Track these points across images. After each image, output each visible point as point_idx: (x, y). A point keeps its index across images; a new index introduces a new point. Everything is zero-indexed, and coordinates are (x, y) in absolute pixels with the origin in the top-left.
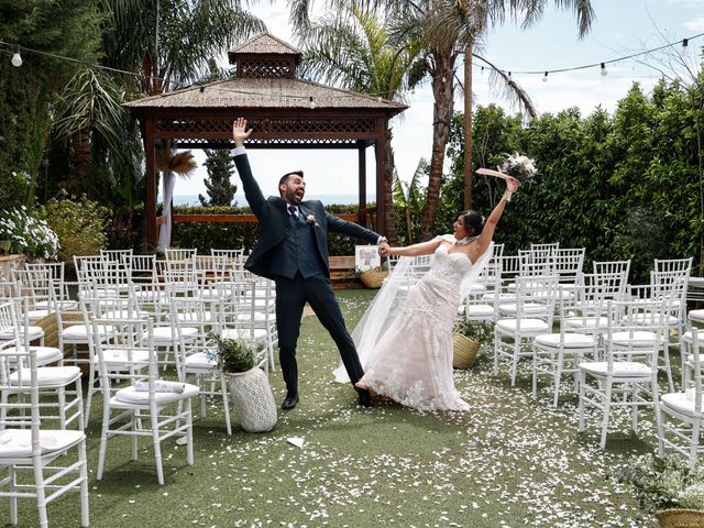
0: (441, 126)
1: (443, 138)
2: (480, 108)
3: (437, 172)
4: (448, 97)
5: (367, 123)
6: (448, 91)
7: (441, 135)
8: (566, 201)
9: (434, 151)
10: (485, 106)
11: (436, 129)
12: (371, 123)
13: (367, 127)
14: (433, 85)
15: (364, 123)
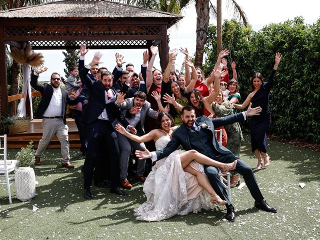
0: (201, 32)
1: (203, 40)
2: (226, 21)
3: (199, 62)
4: (206, 14)
5: (155, 29)
6: (206, 10)
7: (202, 38)
8: (297, 82)
9: (197, 49)
10: (229, 20)
11: (198, 35)
12: (158, 29)
13: (155, 31)
14: (196, 6)
15: (152, 29)
